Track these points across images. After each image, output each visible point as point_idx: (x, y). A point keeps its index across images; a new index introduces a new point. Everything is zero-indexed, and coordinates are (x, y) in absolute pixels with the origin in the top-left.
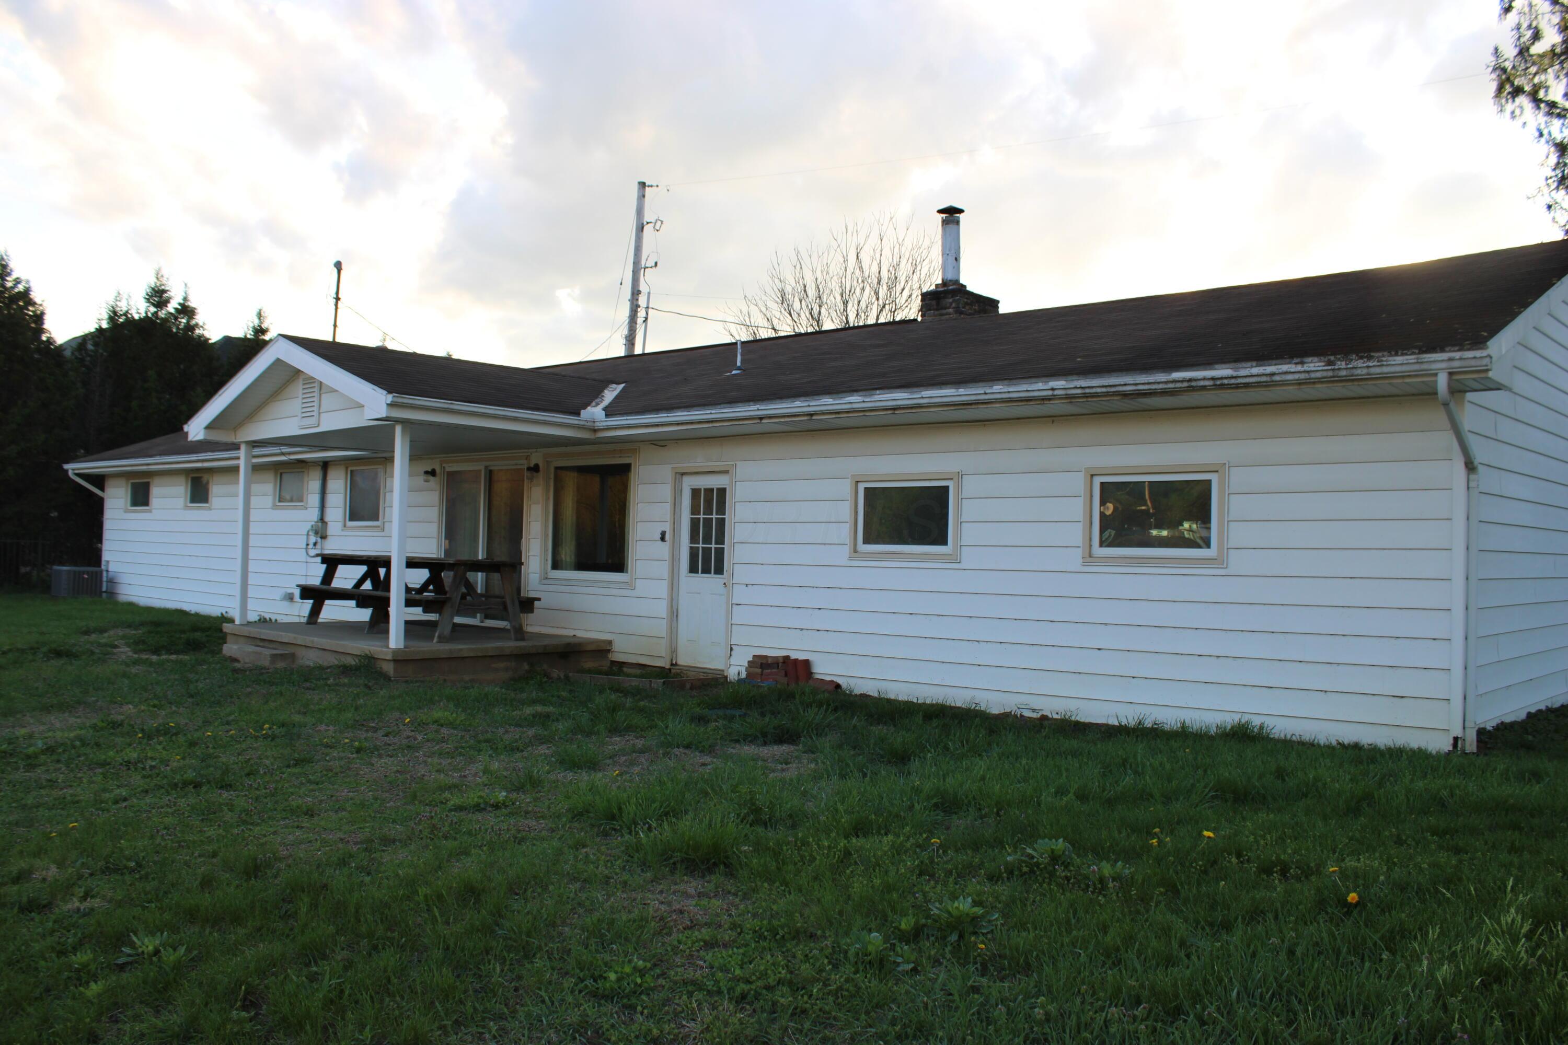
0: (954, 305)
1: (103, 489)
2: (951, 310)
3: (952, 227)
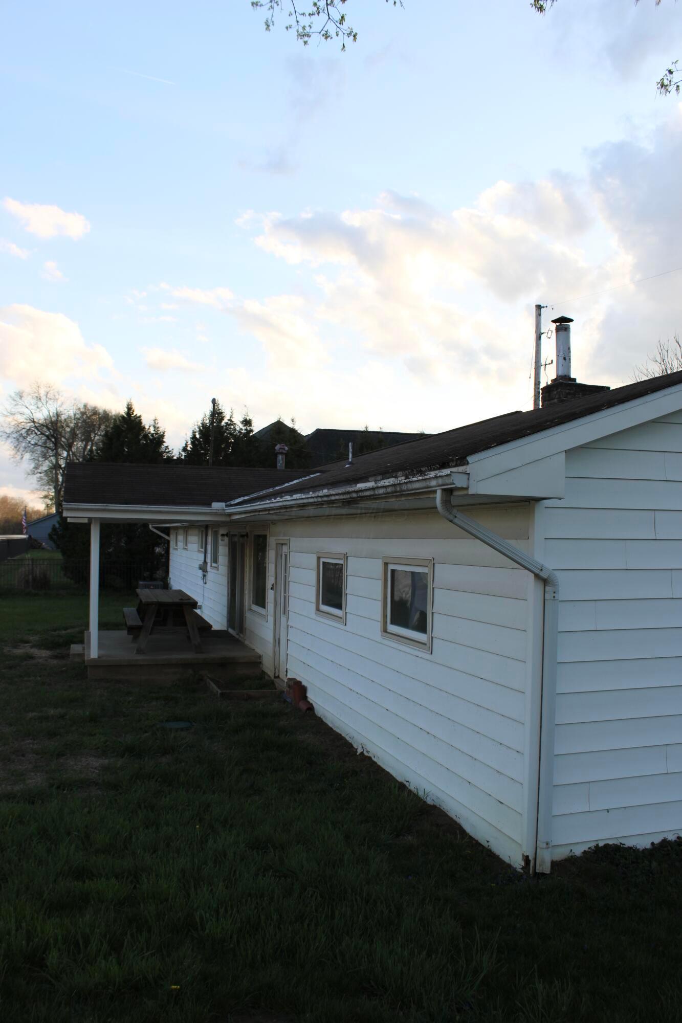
0: (557, 397)
1: (168, 535)
2: (556, 400)
3: (562, 333)
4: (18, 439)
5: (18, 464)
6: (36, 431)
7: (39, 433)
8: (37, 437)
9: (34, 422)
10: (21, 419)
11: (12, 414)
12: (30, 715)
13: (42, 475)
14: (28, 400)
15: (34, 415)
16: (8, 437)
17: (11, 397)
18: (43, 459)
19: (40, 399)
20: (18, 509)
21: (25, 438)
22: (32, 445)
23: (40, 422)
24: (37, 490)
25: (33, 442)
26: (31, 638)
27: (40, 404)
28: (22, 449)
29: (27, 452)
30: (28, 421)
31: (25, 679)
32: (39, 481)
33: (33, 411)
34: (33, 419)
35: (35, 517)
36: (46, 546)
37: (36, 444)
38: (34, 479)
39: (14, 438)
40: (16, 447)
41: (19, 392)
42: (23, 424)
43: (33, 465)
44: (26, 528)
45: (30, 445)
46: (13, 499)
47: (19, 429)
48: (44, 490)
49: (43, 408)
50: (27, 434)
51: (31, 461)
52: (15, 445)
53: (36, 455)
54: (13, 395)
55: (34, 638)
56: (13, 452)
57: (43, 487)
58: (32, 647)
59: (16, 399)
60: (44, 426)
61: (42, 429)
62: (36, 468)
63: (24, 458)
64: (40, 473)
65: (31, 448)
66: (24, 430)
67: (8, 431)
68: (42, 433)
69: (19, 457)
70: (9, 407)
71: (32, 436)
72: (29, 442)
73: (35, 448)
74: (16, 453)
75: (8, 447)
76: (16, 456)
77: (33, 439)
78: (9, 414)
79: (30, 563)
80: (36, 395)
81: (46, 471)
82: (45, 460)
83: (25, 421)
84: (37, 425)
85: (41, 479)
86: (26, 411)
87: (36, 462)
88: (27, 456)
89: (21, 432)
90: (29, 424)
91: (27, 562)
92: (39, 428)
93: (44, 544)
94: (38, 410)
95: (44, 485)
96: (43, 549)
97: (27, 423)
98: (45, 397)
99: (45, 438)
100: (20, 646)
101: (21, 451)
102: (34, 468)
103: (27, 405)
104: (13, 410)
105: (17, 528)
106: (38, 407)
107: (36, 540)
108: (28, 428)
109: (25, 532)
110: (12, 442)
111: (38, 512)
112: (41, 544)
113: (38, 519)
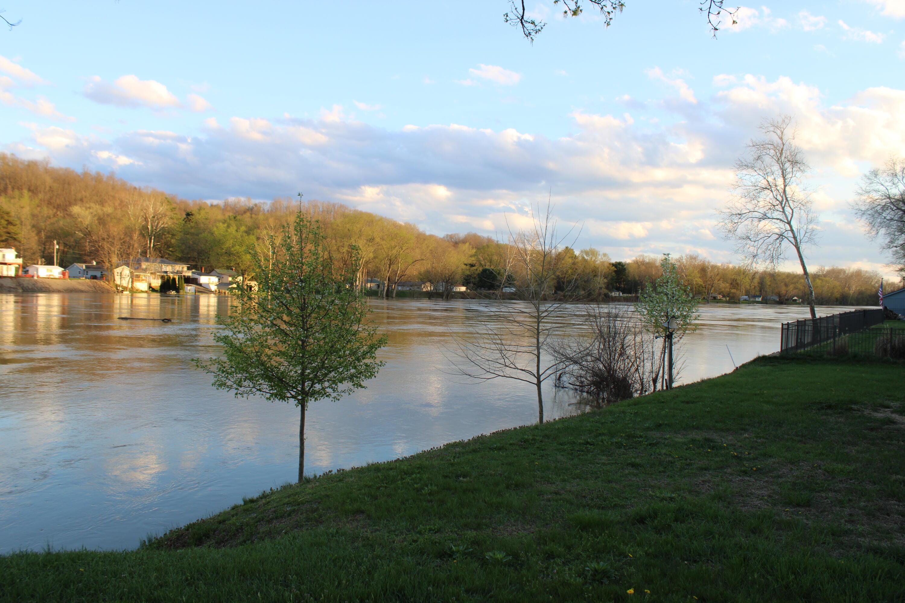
4: (873, 216)
5: (874, 239)
6: (892, 207)
7: (895, 208)
8: (892, 213)
9: (889, 198)
10: (876, 196)
11: (867, 192)
12: (894, 477)
13: (898, 248)
14: (884, 178)
15: (889, 191)
16: (863, 214)
17: (865, 176)
18: (900, 233)
19: (896, 175)
20: (872, 282)
21: (880, 214)
22: (888, 220)
23: (896, 197)
24: (893, 263)
25: (888, 218)
26: (892, 404)
27: (896, 181)
28: (877, 224)
29: (882, 227)
30: (884, 197)
31: (888, 442)
32: (894, 255)
33: (888, 188)
34: (889, 195)
35: (889, 289)
36: (901, 317)
37: (892, 219)
38: (889, 253)
39: (869, 215)
40: (871, 223)
41: (874, 171)
42: (878, 201)
43: (888, 240)
44: (881, 299)
45: (885, 220)
46: (866, 272)
47: (875, 206)
48: (900, 263)
49: (899, 184)
50: (882, 210)
51: (887, 235)
52: (871, 221)
53: (892, 230)
54: (868, 174)
55: (896, 404)
56: (868, 229)
57: (898, 261)
58: (892, 412)
59: (871, 178)
60: (901, 201)
61: (898, 205)
62: (891, 242)
63: (880, 233)
64: (896, 247)
65: (887, 223)
66: (879, 206)
67: (863, 208)
68: (898, 209)
69: (874, 233)
70: (864, 187)
71: (888, 212)
72: (885, 218)
73: (891, 223)
74: (871, 229)
75: (863, 224)
76: (871, 231)
77: (888, 214)
78: (864, 192)
79: (889, 332)
80: (892, 171)
81: (902, 245)
82: (901, 234)
83: (880, 198)
84: (893, 200)
85: (897, 252)
86: (882, 188)
87: (892, 236)
88: (883, 231)
89: (876, 209)
90: (884, 201)
91: (886, 332)
92: (895, 204)
93: (900, 315)
94: (894, 186)
95: (899, 258)
96: (899, 319)
97: (882, 200)
98: (901, 173)
99: (901, 213)
100: (880, 410)
101: (876, 227)
102: (889, 242)
103: (883, 182)
104: (868, 188)
105: (874, 299)
106: (894, 184)
107: (891, 311)
108: (884, 204)
109: (881, 303)
110: (867, 219)
111: (893, 284)
112: (898, 315)
113: (892, 292)
